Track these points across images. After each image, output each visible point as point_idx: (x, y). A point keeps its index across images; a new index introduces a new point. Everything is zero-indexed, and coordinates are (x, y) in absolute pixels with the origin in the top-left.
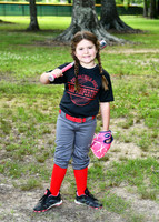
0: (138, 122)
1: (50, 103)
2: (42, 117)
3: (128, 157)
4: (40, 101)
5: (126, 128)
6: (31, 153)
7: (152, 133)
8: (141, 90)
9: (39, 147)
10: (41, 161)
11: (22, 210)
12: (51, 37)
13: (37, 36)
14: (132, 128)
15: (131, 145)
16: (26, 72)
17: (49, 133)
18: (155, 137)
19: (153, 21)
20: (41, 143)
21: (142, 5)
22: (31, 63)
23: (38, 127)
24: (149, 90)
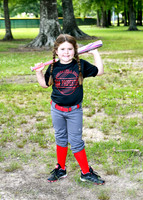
0: (99, 111)
1: (25, 98)
2: (19, 110)
3: (93, 140)
4: (17, 97)
5: (89, 116)
6: (11, 141)
7: (112, 119)
8: (100, 84)
9: (18, 135)
10: (20, 147)
11: (7, 189)
12: (23, 45)
13: (11, 44)
14: (94, 116)
15: (95, 130)
16: (4, 74)
17: (26, 123)
18: (114, 122)
19: (105, 29)
20: (20, 131)
21: (96, 17)
22: (7, 66)
23: (16, 118)
24: (106, 85)
